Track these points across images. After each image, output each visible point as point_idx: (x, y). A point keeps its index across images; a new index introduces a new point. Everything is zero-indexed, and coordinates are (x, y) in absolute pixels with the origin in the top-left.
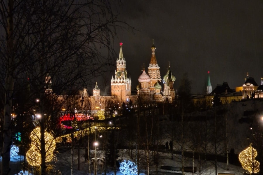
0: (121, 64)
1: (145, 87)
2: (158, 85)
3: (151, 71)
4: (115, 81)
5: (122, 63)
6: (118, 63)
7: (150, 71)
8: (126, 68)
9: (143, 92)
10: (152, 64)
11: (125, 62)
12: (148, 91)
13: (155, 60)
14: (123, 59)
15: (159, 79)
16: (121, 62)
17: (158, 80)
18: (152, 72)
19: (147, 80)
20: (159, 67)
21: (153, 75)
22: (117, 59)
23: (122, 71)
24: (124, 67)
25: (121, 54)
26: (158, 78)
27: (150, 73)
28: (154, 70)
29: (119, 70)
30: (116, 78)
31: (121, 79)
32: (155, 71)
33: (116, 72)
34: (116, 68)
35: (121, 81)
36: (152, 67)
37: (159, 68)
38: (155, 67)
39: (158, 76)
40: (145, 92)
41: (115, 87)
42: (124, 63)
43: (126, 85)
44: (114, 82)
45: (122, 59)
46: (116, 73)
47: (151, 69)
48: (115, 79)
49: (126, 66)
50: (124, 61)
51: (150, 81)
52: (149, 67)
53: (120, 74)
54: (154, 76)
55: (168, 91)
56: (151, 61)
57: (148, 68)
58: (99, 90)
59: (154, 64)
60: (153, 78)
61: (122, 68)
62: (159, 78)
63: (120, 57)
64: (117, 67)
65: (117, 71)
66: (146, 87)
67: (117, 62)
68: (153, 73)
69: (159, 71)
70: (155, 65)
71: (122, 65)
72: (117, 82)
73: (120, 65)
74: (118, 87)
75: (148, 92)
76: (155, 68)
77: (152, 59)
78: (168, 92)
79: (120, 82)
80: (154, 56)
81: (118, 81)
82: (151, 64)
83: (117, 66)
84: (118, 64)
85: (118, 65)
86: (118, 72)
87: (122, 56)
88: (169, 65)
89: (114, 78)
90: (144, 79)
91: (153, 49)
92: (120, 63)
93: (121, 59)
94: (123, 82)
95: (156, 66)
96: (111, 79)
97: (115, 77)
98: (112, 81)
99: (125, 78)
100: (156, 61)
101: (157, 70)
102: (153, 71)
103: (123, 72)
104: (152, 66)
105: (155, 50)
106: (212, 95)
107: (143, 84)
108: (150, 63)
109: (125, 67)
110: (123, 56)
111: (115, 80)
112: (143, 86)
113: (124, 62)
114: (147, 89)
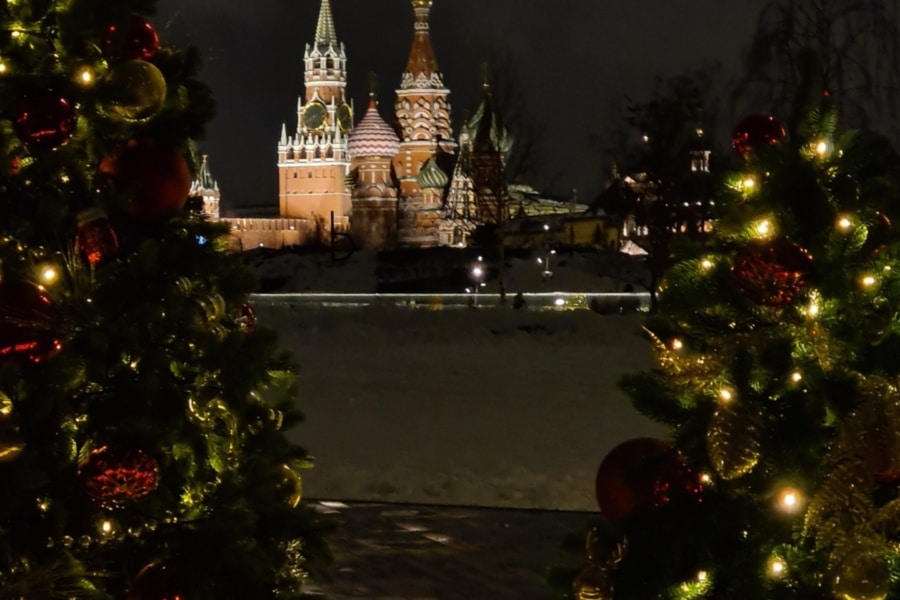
0: (323, 71)
1: (373, 181)
2: (433, 169)
3: (407, 106)
4: (297, 148)
5: (330, 64)
6: (311, 67)
7: (403, 108)
8: (346, 88)
9: (362, 200)
10: (415, 76)
11: (344, 61)
12: (386, 195)
13: (429, 59)
14: (331, 49)
15: (442, 144)
16: (323, 60)
17: (439, 147)
18: (412, 109)
19: (380, 146)
20: (446, 86)
21: (417, 125)
22: (308, 46)
23: (330, 103)
24: (337, 83)
25: (324, 23)
26: (439, 138)
27: (404, 118)
28: (421, 101)
29: (315, 96)
30: (303, 133)
31: (320, 138)
32: (427, 106)
33: (300, 108)
34: (304, 88)
35: (324, 147)
36: (411, 87)
37: (447, 91)
38: (428, 87)
39: (438, 128)
40: (375, 202)
41: (296, 176)
42: (336, 65)
43: (345, 167)
44: (291, 156)
45: (327, 45)
46: (301, 110)
47: (406, 99)
48: (294, 139)
49: (348, 80)
50: (338, 53)
51: (397, 152)
52: (400, 88)
53: (317, 116)
54: (422, 127)
55: (466, 197)
56: (411, 61)
57: (398, 92)
58: (216, 189)
59: (422, 75)
60: (415, 137)
61: (330, 89)
62: (444, 137)
63: (319, 39)
64: (308, 84)
65: (304, 103)
66: (379, 180)
67: (309, 60)
68: (417, 115)
69: (444, 106)
70: (429, 77)
71: (329, 74)
72: (303, 155)
73: (317, 74)
74: (310, 176)
75: (385, 204)
76: (427, 92)
77: (414, 50)
78: (467, 202)
79: (318, 154)
80: (421, 39)
81: (310, 148)
82: (407, 76)
83: (307, 79)
84: (309, 72)
85: (311, 73)
86: (308, 106)
87: (327, 31)
88: (485, 79)
89: (292, 132)
90: (367, 143)
91: (419, 6)
92: (317, 66)
93: (323, 47)
94: (330, 154)
95: (429, 83)
96: (279, 138)
97: (299, 130)
98: (283, 148)
99: (342, 137)
100: (433, 62)
101: (436, 100)
102: (416, 106)
103: (332, 109)
104: (414, 84)
105: (427, 10)
106: (589, 219)
107: (368, 167)
108: (404, 69)
109: (344, 84)
110: (332, 33)
111: (296, 142)
112: (368, 176)
113: (339, 58)
114: (381, 188)
